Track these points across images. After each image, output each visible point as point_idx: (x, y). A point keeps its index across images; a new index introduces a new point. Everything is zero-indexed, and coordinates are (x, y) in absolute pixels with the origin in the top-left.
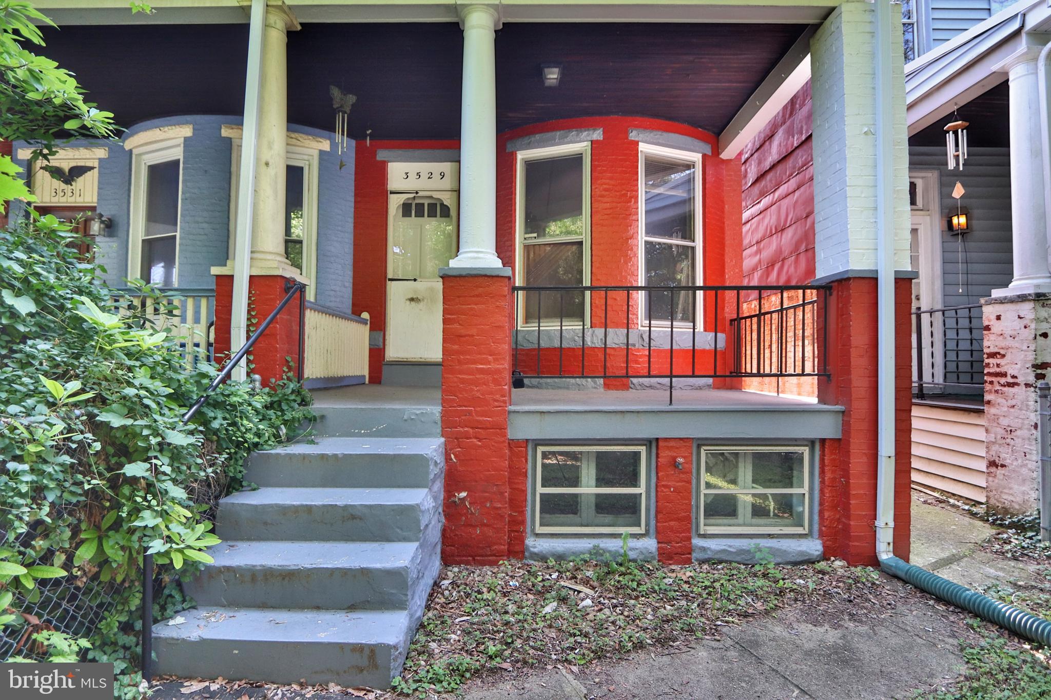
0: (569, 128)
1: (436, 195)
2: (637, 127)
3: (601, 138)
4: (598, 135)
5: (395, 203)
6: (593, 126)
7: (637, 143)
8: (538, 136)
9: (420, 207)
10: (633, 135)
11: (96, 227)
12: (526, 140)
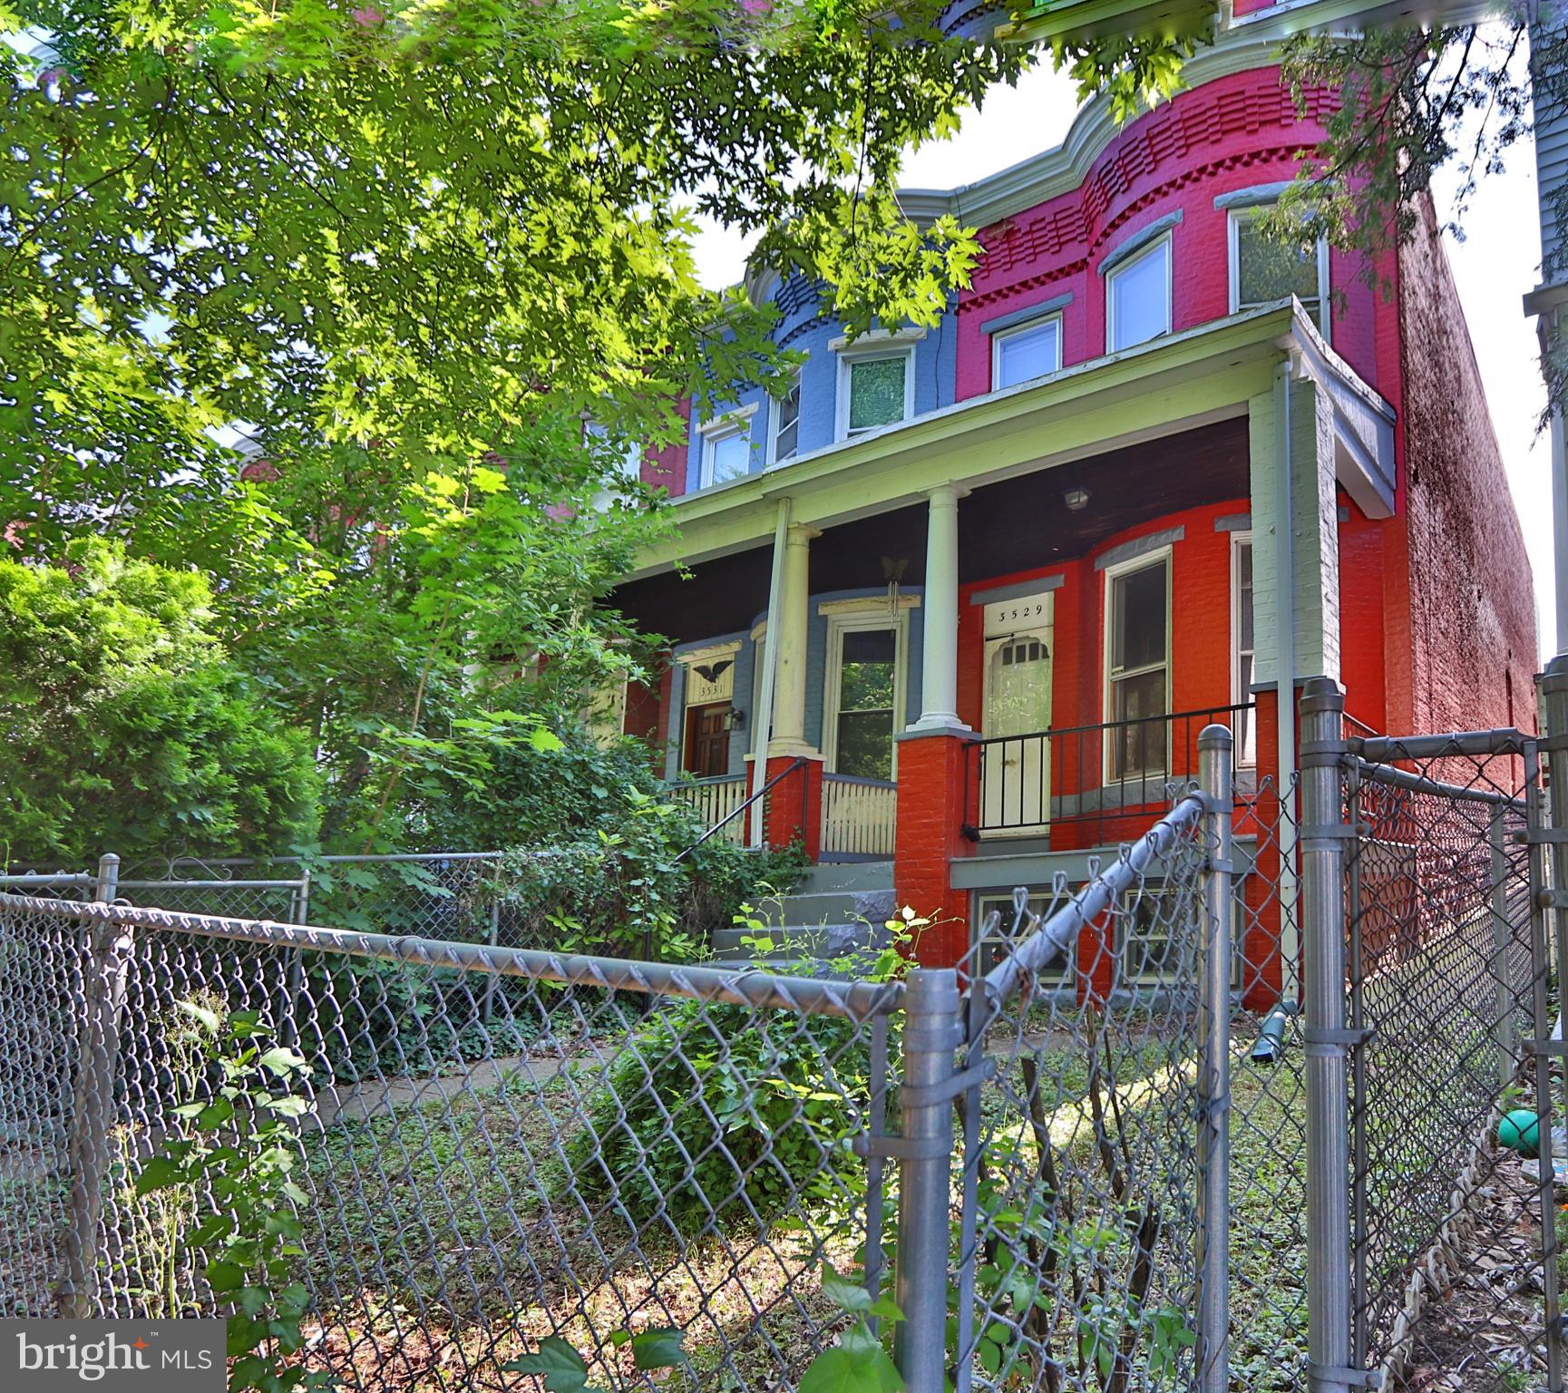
0: (1149, 532)
1: (1032, 634)
2: (1223, 514)
3: (1182, 537)
4: (1179, 534)
5: (991, 648)
6: (1172, 525)
7: (1228, 534)
8: (1119, 548)
9: (1021, 649)
10: (1220, 526)
11: (728, 722)
12: (1108, 555)
